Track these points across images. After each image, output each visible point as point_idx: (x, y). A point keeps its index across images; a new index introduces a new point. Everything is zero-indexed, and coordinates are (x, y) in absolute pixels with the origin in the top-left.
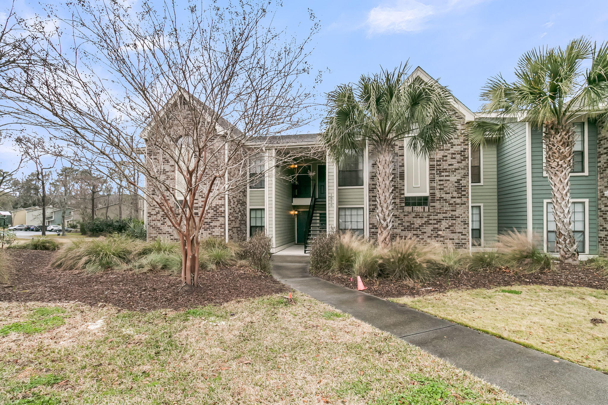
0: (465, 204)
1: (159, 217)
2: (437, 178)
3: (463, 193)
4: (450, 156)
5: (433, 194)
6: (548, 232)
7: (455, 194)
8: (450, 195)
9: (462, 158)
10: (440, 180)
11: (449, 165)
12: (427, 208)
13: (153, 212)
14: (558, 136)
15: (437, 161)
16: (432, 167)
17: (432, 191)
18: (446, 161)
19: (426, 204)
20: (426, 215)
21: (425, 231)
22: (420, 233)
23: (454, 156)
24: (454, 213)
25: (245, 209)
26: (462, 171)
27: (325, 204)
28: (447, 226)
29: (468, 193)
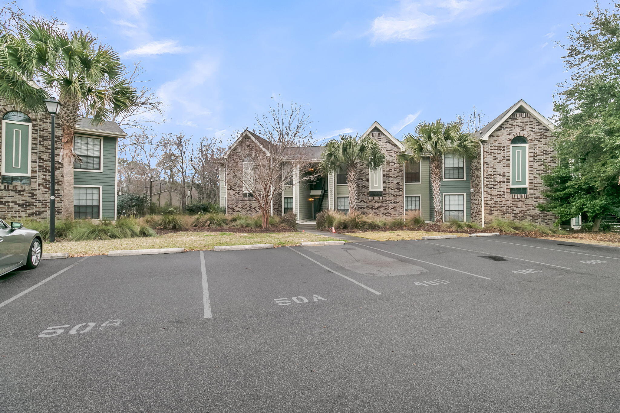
0: (401, 195)
1: (234, 202)
2: (387, 181)
3: (401, 189)
4: (394, 169)
5: (384, 190)
6: (445, 211)
7: (396, 190)
8: (394, 191)
9: (400, 170)
10: (388, 183)
11: (393, 174)
12: (381, 197)
13: (231, 200)
14: (434, 164)
15: (387, 172)
16: (384, 175)
17: (384, 188)
18: (391, 172)
19: (381, 196)
20: (381, 201)
21: (380, 210)
22: (377, 211)
23: (396, 169)
24: (395, 200)
25: (281, 197)
26: (400, 178)
27: (328, 194)
28: (392, 208)
29: (403, 189)
